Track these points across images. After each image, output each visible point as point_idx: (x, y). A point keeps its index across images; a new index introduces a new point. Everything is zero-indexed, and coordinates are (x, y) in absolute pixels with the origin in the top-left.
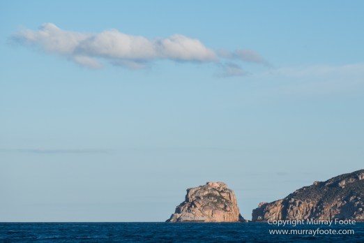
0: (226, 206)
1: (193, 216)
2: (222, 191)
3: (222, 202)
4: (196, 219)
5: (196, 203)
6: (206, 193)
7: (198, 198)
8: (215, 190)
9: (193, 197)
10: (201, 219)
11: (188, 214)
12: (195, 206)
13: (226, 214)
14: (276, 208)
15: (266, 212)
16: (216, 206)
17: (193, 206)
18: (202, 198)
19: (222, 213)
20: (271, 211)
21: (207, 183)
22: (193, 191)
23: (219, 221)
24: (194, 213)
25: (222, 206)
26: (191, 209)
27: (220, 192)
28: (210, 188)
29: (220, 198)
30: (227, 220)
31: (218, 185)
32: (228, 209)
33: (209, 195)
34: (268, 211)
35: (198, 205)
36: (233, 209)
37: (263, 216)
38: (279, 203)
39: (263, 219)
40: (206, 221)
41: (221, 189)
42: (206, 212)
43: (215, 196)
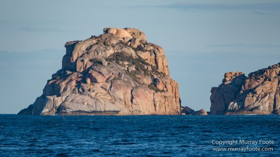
0: (155, 81)
1: (92, 102)
2: (139, 48)
3: (146, 71)
4: (101, 107)
5: (94, 74)
6: (111, 51)
7: (97, 62)
8: (126, 45)
9: (86, 60)
10: (110, 107)
11: (79, 97)
12: (94, 81)
13: (158, 97)
14: (268, 84)
15: (246, 93)
16: (135, 80)
17: (89, 81)
18: (105, 63)
19: (150, 94)
20: (259, 91)
21: (107, 31)
22: (84, 48)
23: (147, 113)
24: (93, 94)
25: (148, 81)
26: (86, 87)
27: (135, 50)
28: (114, 42)
29: (140, 63)
30: (160, 111)
31: (127, 35)
32: (160, 87)
33: (118, 57)
34: (253, 91)
35: (99, 78)
36: (169, 87)
37: (241, 101)
38: (274, 75)
39: (243, 108)
40: (121, 113)
41: (137, 43)
42: (120, 94)
43: (130, 59)
